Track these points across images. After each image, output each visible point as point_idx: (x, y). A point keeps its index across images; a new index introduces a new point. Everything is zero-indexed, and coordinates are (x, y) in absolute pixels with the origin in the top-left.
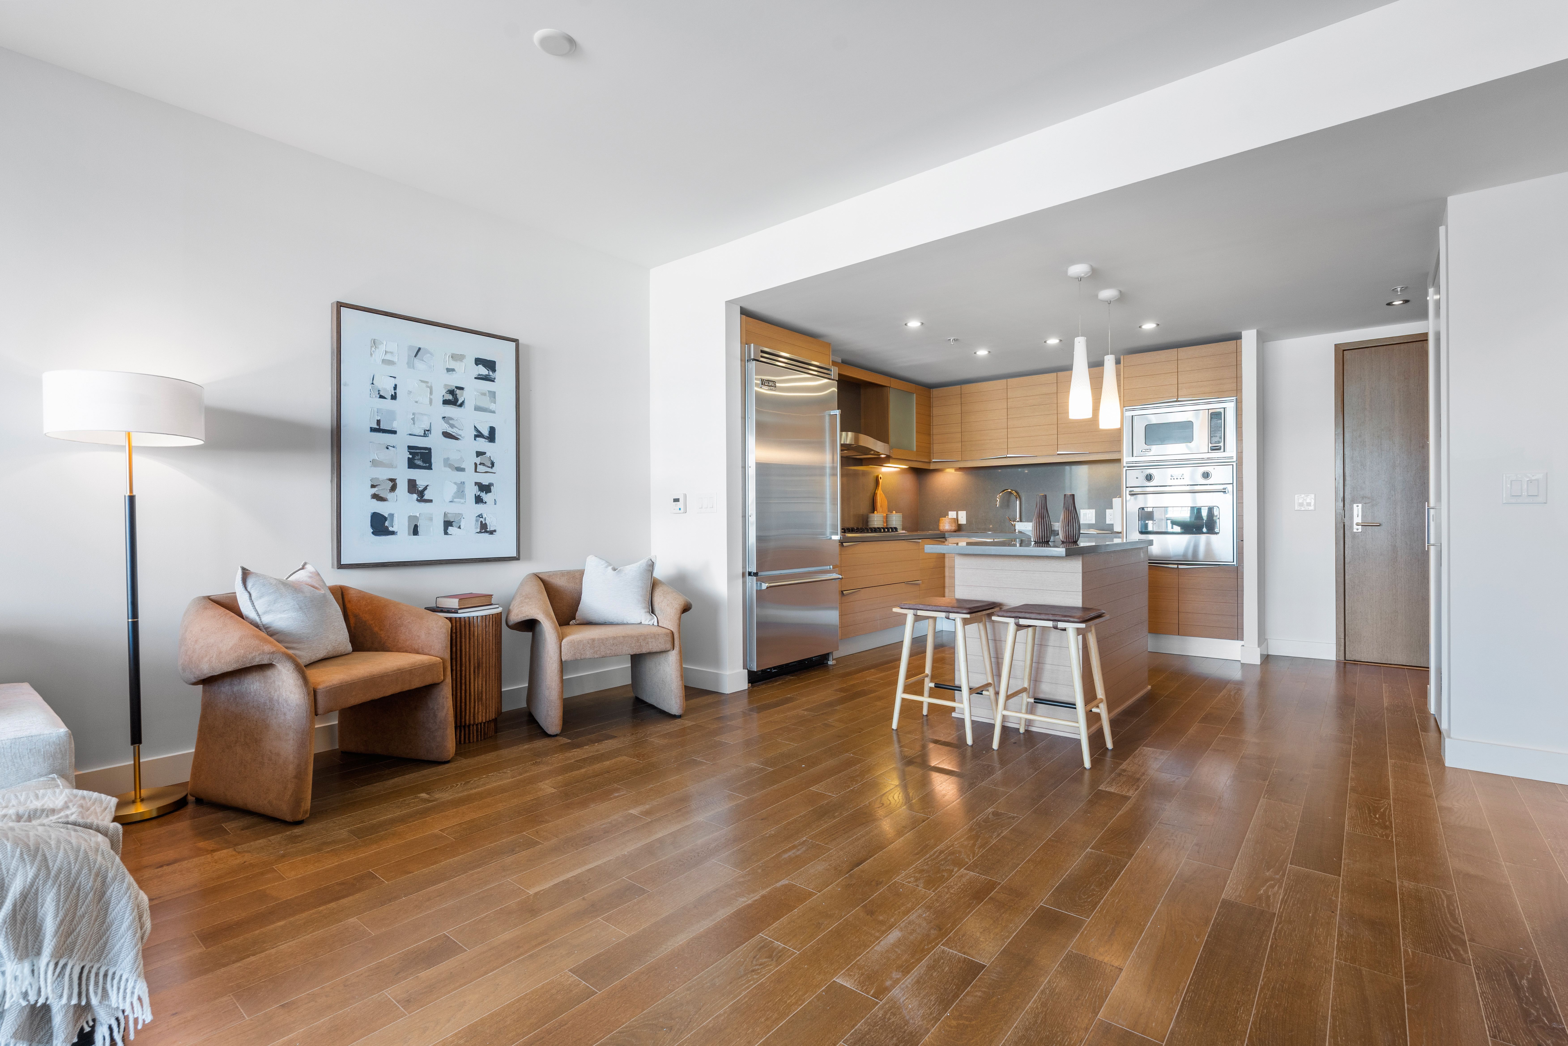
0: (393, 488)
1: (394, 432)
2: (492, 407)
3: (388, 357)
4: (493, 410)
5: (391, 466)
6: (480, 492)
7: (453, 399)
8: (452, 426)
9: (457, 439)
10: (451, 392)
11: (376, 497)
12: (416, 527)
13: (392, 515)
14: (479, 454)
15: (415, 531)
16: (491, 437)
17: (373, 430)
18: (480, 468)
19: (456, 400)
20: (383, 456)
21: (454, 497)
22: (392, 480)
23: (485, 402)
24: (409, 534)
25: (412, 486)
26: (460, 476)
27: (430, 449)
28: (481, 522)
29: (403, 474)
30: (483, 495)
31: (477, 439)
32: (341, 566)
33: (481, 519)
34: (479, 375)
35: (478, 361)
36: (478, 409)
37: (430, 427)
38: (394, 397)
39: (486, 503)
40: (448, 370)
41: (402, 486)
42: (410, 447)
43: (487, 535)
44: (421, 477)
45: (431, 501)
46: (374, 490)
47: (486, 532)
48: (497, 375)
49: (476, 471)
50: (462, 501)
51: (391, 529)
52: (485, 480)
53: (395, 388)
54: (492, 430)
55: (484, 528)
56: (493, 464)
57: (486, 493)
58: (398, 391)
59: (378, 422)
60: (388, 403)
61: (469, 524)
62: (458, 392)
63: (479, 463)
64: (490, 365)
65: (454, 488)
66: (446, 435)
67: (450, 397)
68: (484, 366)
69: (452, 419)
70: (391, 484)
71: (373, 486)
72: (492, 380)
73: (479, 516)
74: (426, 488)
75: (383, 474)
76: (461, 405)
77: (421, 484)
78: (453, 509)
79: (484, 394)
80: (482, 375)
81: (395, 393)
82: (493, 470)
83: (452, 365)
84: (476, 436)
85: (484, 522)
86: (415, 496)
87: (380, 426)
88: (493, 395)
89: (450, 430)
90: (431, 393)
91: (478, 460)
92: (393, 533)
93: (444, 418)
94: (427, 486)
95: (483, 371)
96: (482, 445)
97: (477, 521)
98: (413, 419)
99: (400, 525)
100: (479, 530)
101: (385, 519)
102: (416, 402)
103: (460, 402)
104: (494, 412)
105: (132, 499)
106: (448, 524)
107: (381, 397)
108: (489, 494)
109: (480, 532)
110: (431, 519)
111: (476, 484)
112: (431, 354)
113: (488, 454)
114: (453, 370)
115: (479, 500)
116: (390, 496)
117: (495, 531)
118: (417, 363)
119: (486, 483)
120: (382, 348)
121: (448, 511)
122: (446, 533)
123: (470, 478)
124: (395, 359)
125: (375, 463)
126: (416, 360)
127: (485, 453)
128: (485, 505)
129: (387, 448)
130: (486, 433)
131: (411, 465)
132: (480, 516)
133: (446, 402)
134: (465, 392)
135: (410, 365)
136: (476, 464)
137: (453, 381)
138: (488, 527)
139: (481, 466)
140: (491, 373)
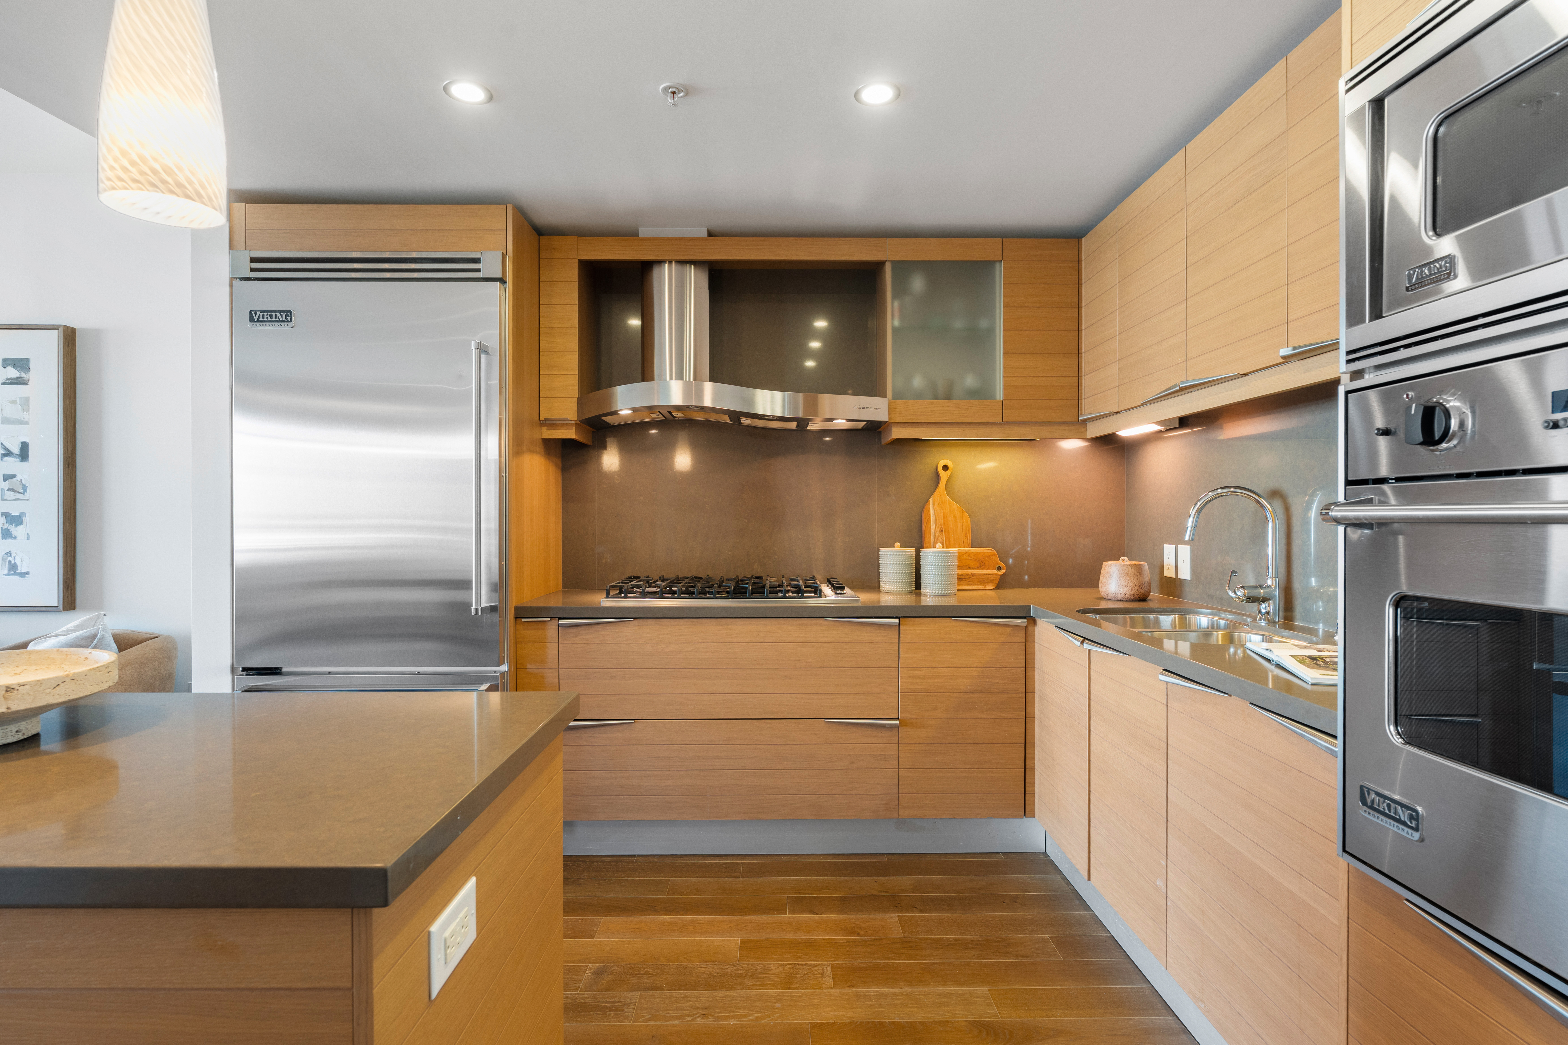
2: (25, 416)
4: (25, 420)
6: (7, 525)
14: (7, 477)
16: (24, 453)
18: (8, 495)
23: (16, 412)
28: (10, 562)
30: (12, 528)
31: (5, 458)
33: (10, 558)
34: (8, 379)
35: (7, 362)
36: (5, 421)
39: (15, 537)
43: (17, 577)
47: (16, 573)
48: (32, 375)
52: (14, 509)
54: (25, 447)
55: (13, 569)
56: (25, 488)
57: (16, 525)
63: (7, 489)
64: (22, 364)
68: (14, 366)
72: (25, 383)
73: (7, 554)
79: (13, 402)
80: (11, 379)
82: (26, 496)
85: (13, 562)
88: (25, 403)
91: (6, 485)
95: (12, 373)
96: (11, 465)
97: (4, 560)
100: (6, 572)
104: (27, 423)
108: (21, 527)
109: (8, 574)
113: (19, 477)
115: (7, 535)
117: (27, 573)
119: (15, 513)
127: (14, 476)
128: (14, 541)
130: (16, 450)
132: (9, 553)
138: (19, 568)
139: (10, 493)
140: (23, 375)
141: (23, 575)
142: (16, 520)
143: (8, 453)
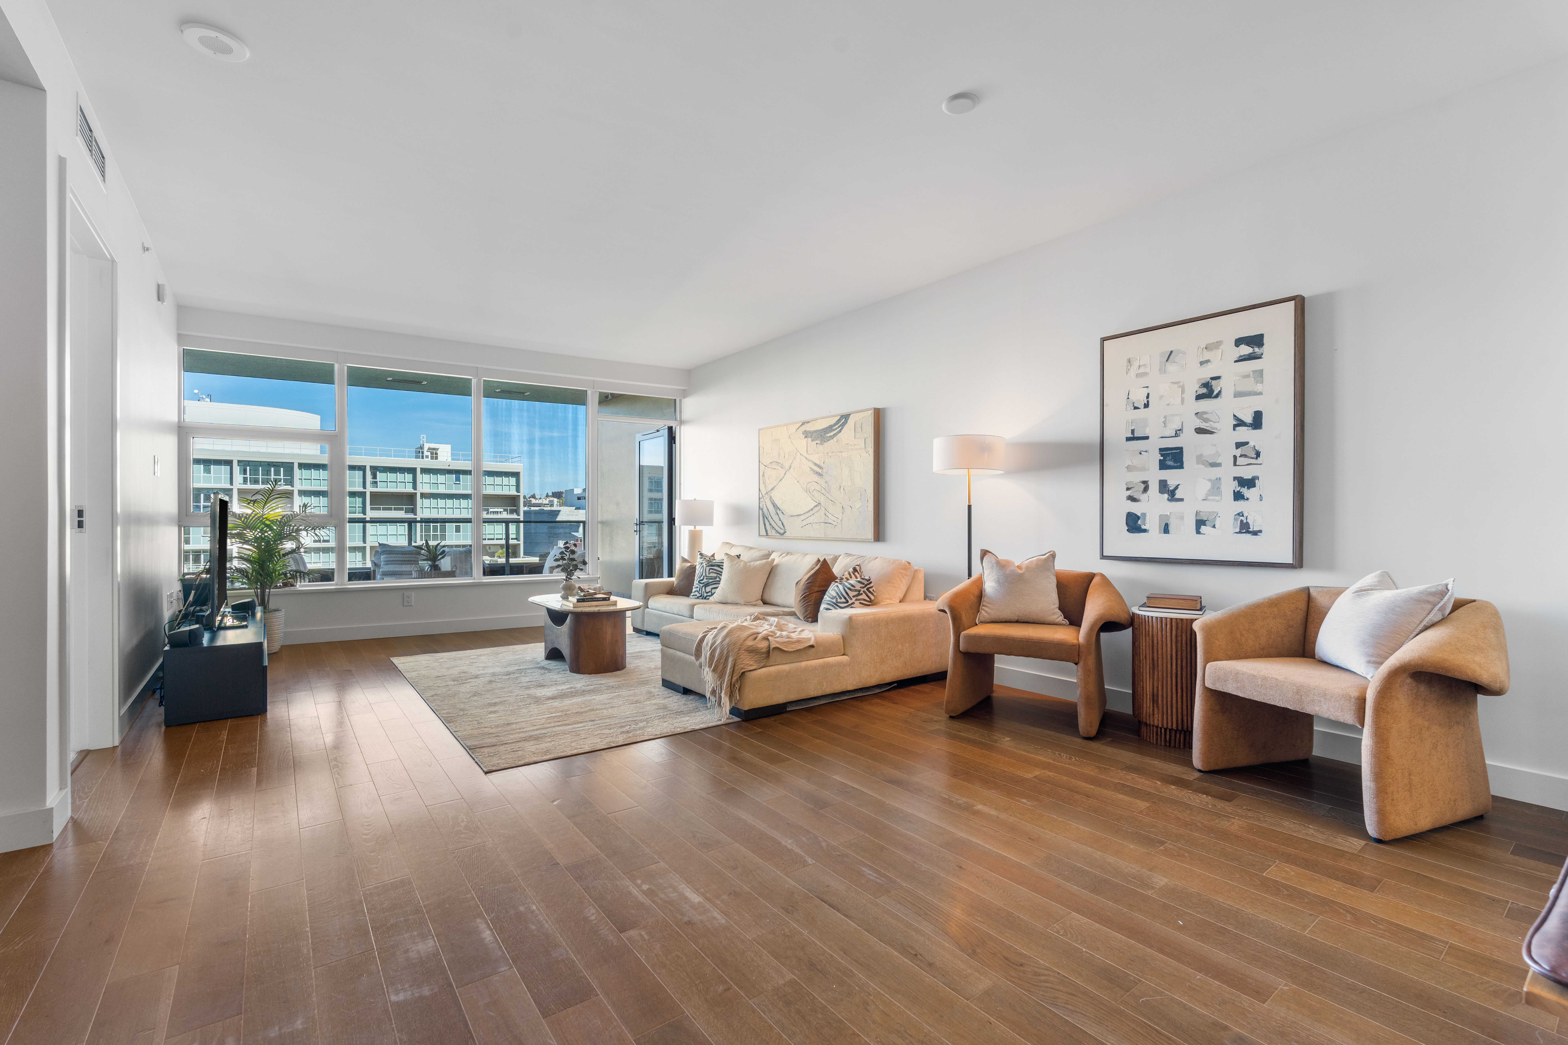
0: (1146, 489)
1: (1147, 438)
2: (1259, 387)
3: (1142, 370)
4: (1259, 391)
5: (1143, 469)
6: (1240, 488)
7: (1208, 392)
8: (1206, 420)
9: (1211, 433)
10: (1206, 385)
11: (1132, 499)
12: (1167, 525)
13: (1144, 515)
14: (1239, 445)
15: (1166, 530)
16: (1257, 421)
17: (1128, 439)
18: (1240, 461)
19: (1212, 391)
20: (1137, 461)
21: (1207, 495)
22: (1145, 482)
23: (1249, 385)
24: (1160, 532)
25: (1163, 486)
26: (1215, 472)
27: (1181, 449)
28: (1242, 521)
29: (1155, 475)
30: (1245, 491)
31: (1237, 428)
32: (1103, 557)
33: (1241, 518)
34: (1241, 356)
35: (1239, 342)
36: (1237, 395)
37: (1182, 426)
38: (1146, 406)
39: (1248, 499)
40: (1202, 363)
41: (1154, 487)
42: (1161, 450)
43: (1248, 536)
44: (1172, 477)
45: (1182, 500)
46: (1129, 493)
47: (1248, 532)
48: (1266, 349)
49: (1235, 464)
50: (1217, 498)
51: (1143, 527)
52: (1247, 473)
53: (1148, 397)
54: (1258, 416)
55: (1245, 528)
56: (1258, 454)
57: (1248, 488)
58: (1150, 399)
59: (1133, 431)
60: (1142, 412)
61: (1226, 523)
62: (1214, 382)
63: (1239, 455)
64: (1256, 341)
65: (1208, 485)
66: (1199, 431)
67: (1204, 391)
68: (1248, 344)
69: (1206, 413)
70: (1143, 486)
71: (1128, 489)
72: (1258, 357)
73: (1238, 514)
74: (1177, 487)
75: (1137, 478)
76: (1217, 396)
77: (1172, 484)
78: (1206, 508)
79: (1248, 376)
80: (1244, 355)
81: (1148, 402)
82: (1259, 461)
83: (1207, 355)
84: (1235, 426)
85: (1245, 521)
86: (1166, 496)
87: (1134, 435)
88: (1259, 375)
89: (1204, 425)
90: (1183, 392)
91: (1238, 452)
92: (1145, 531)
93: (1197, 414)
94: (1179, 485)
95: (1245, 350)
96: (1244, 434)
97: (1235, 519)
98: (1164, 423)
99: (1152, 523)
100: (1238, 530)
101: (1138, 518)
102: (1168, 405)
103: (1215, 393)
104: (1261, 394)
105: (970, 507)
106: (1200, 523)
107: (1136, 408)
108: (1252, 490)
109: (1240, 532)
110: (1182, 518)
111: (1235, 478)
112: (1184, 353)
113: (1251, 444)
114: (1208, 361)
115: (1238, 496)
116: (1144, 497)
117: (1260, 531)
118: (1171, 367)
119: (1248, 476)
120: (1136, 364)
121: (1199, 509)
122: (1198, 532)
123: (1228, 474)
124: (1148, 370)
125: (1129, 468)
126: (1167, 364)
127: (1247, 443)
128: (1246, 502)
129: (1141, 454)
130: (1249, 419)
131: (1163, 466)
132: (1241, 514)
133: (1199, 397)
134: (1221, 381)
135: (1163, 371)
136: (1235, 457)
137: (1207, 373)
138: (1251, 527)
139: (1242, 459)
140: (1257, 350)
141: (1255, 533)
142: (1250, 483)
143: (1240, 423)
